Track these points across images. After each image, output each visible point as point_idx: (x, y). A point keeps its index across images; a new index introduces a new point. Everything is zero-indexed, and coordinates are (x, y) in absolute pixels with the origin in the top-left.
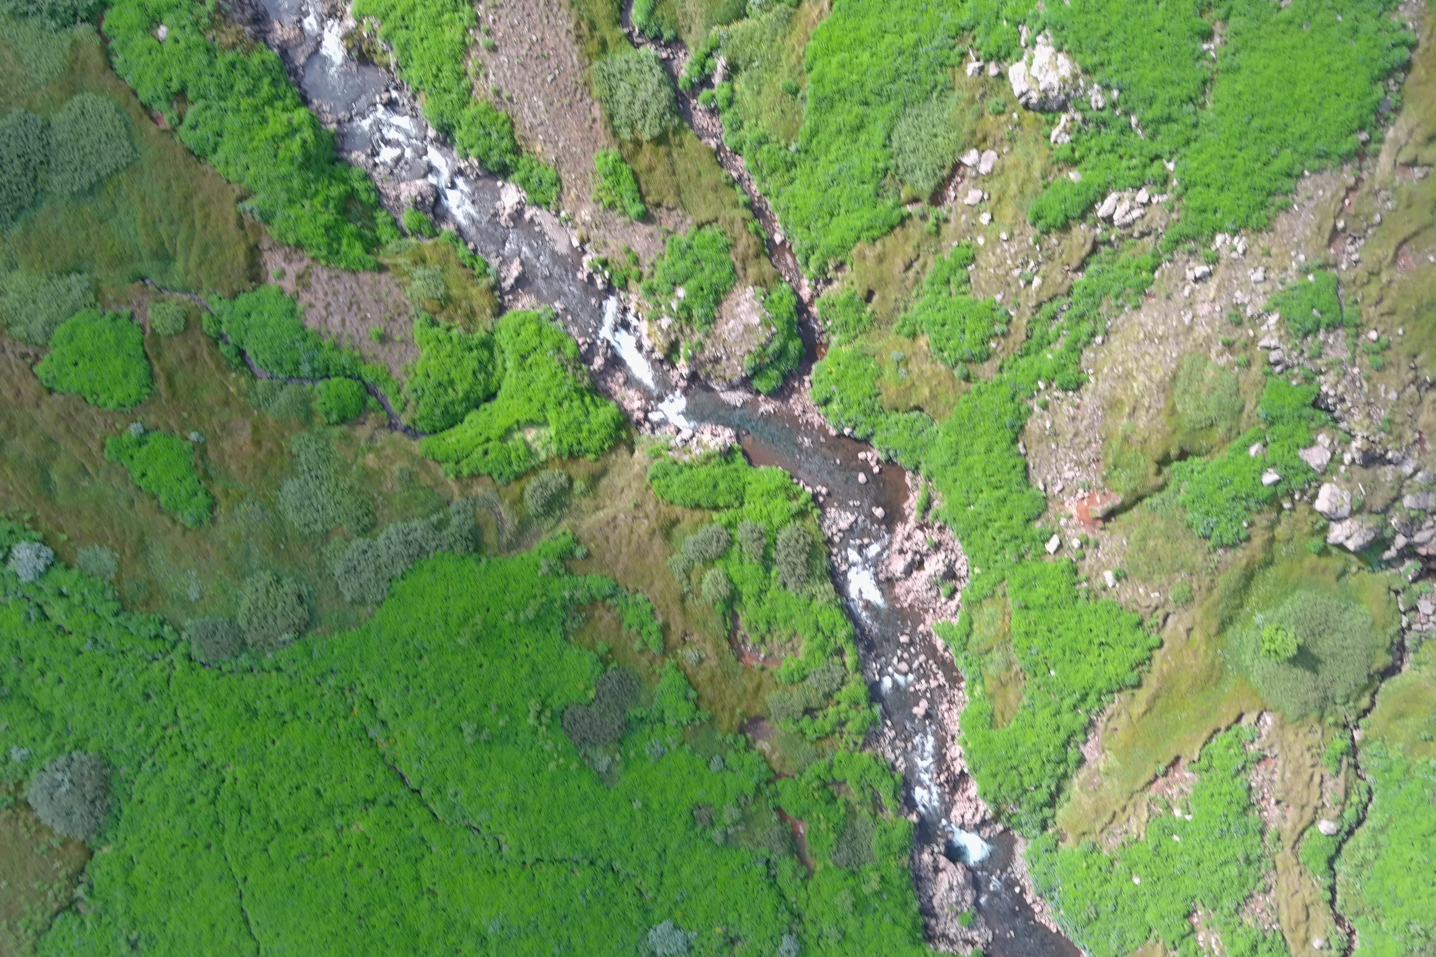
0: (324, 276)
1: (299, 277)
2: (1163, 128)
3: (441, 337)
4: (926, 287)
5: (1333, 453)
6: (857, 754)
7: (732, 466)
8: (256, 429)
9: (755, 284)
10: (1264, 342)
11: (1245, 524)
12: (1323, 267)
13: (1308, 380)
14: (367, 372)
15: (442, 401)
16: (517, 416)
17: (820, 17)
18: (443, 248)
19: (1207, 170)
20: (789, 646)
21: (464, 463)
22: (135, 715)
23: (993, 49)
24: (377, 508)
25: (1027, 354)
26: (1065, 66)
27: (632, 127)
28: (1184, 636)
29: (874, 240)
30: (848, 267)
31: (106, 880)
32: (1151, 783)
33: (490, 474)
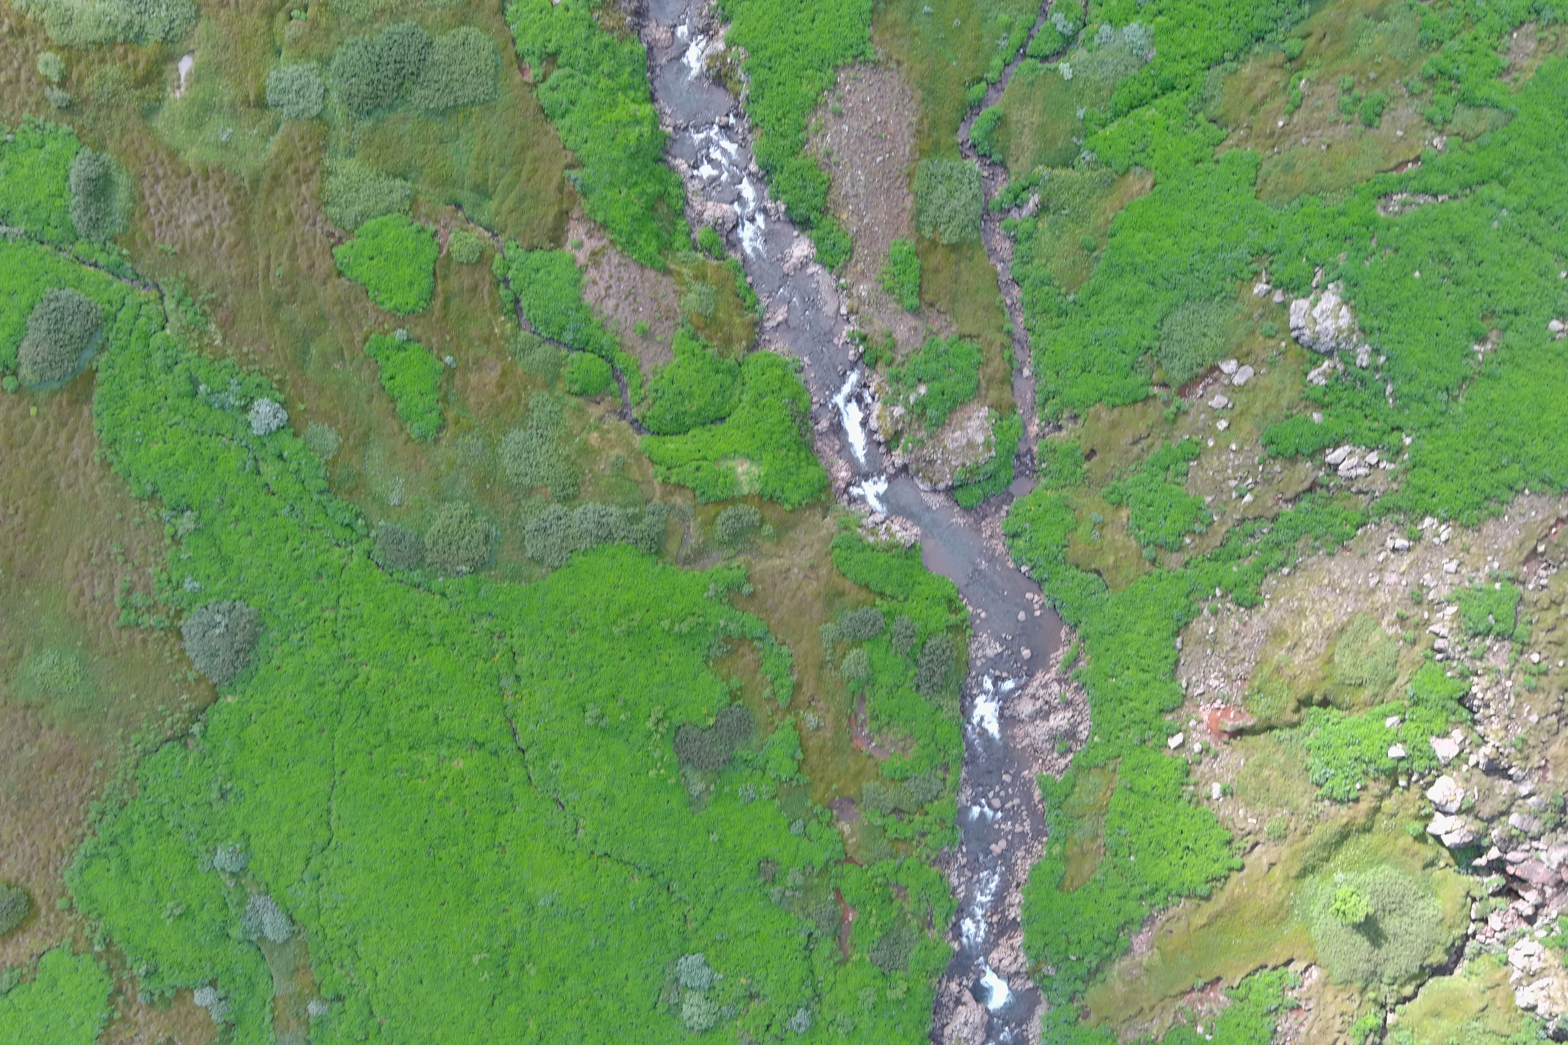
0: (615, 260)
1: (594, 254)
2: (1414, 405)
3: (697, 351)
4: (1145, 466)
5: (1462, 751)
6: (926, 867)
7: (910, 562)
8: (504, 374)
9: (991, 406)
10: (1435, 628)
11: (1358, 786)
12: (1513, 580)
13: (1463, 676)
14: (621, 359)
15: (676, 408)
16: (736, 446)
17: (1139, 193)
18: (725, 273)
19: (1438, 456)
20: (901, 744)
21: (675, 471)
22: (304, 588)
23: (1285, 279)
24: (583, 483)
25: (1216, 560)
26: (1345, 318)
27: (935, 227)
28: (1265, 868)
29: (1114, 406)
30: (1081, 421)
31: (222, 727)
32: (1184, 993)
33: (694, 490)
